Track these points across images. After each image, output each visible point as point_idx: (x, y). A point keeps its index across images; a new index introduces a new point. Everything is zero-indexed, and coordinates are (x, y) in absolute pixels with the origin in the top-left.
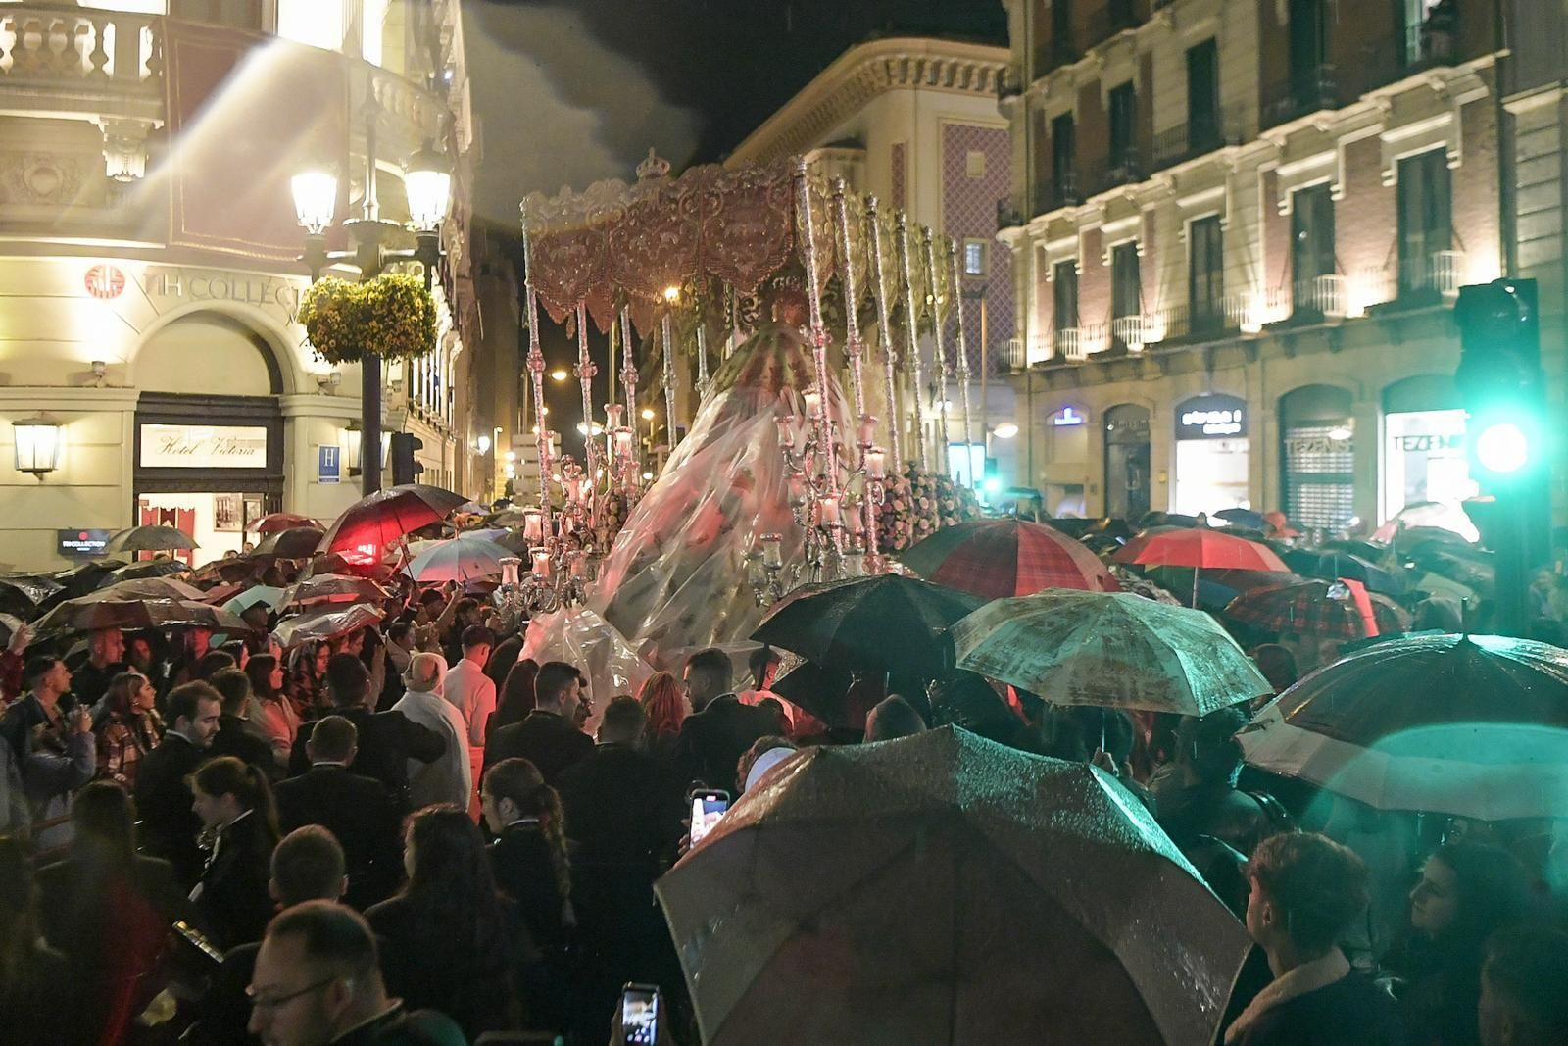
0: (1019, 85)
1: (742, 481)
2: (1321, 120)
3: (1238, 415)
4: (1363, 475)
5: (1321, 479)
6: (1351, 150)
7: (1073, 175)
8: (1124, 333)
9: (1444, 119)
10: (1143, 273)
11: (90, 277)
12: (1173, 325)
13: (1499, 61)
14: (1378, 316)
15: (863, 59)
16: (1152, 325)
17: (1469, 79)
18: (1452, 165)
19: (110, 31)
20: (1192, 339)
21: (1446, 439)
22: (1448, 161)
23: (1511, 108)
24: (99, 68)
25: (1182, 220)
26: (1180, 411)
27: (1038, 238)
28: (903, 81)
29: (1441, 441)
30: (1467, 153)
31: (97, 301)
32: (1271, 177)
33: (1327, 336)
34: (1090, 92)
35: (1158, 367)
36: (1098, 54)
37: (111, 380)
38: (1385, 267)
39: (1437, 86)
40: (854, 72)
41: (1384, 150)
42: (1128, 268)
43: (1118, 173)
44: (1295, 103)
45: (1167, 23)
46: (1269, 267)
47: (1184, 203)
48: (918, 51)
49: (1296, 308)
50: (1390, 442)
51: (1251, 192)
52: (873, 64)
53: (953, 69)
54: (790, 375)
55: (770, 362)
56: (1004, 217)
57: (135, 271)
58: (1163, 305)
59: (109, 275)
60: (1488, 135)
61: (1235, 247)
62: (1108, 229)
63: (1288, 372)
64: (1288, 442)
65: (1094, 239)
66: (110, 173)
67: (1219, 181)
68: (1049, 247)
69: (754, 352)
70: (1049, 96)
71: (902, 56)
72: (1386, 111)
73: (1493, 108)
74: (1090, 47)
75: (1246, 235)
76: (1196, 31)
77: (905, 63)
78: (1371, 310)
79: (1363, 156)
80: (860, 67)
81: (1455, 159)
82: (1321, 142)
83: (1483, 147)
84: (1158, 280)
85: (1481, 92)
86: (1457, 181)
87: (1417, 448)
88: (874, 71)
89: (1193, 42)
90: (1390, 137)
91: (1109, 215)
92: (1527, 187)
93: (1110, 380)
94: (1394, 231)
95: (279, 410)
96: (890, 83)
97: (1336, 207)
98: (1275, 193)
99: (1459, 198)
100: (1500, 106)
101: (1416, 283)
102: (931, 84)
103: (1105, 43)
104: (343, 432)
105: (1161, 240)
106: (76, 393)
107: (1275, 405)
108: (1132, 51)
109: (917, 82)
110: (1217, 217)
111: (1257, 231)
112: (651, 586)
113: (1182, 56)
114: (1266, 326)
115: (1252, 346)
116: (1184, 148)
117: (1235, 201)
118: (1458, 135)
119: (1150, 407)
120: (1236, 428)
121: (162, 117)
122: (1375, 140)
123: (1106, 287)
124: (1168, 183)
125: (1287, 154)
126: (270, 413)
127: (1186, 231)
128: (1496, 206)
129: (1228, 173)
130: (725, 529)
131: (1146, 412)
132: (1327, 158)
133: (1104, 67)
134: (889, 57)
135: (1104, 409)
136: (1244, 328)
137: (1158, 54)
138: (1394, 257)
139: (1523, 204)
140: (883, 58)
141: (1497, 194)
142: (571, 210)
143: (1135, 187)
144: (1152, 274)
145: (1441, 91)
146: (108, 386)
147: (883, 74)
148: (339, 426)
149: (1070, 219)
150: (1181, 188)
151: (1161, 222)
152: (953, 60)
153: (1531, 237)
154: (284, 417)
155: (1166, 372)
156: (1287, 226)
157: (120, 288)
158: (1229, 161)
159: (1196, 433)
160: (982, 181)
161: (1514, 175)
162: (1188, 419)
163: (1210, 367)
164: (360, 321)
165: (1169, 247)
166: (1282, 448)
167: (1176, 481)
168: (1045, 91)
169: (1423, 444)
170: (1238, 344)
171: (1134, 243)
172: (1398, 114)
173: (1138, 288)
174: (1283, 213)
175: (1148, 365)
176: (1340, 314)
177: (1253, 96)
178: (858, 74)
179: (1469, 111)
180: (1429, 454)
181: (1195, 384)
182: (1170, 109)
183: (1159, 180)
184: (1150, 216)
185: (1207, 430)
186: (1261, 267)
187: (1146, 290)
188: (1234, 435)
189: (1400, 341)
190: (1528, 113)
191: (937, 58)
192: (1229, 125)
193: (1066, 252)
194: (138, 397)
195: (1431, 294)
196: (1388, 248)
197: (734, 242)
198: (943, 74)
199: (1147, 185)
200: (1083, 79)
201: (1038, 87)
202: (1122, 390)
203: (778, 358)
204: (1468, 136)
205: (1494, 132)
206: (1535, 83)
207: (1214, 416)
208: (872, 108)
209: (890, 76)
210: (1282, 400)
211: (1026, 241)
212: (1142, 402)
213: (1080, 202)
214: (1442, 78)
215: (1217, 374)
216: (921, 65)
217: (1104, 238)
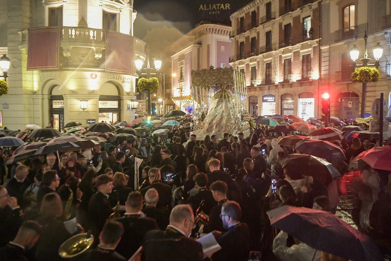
0: (234, 35)
1: (223, 112)
2: (290, 47)
3: (274, 98)
4: (295, 109)
5: (288, 109)
6: (294, 53)
7: (244, 53)
8: (253, 83)
9: (310, 49)
10: (257, 72)
11: (91, 75)
12: (262, 82)
13: (320, 40)
14: (299, 82)
15: (201, 28)
16: (259, 81)
17: (315, 43)
18: (311, 57)
19: (95, 32)
20: (266, 84)
21: (309, 103)
22: (311, 56)
23: (321, 48)
24: (94, 39)
25: (264, 63)
26: (263, 97)
27: (237, 64)
28: (209, 32)
29: (308, 103)
30: (314, 55)
31: (92, 79)
32: (280, 57)
33: (289, 85)
34: (247, 38)
35: (259, 89)
36: (249, 31)
37: (95, 93)
38: (300, 73)
39: (309, 43)
40: (200, 30)
41: (300, 53)
42: (254, 71)
43: (253, 54)
44: (285, 44)
45: (262, 27)
46: (280, 72)
47: (265, 60)
48: (213, 27)
49: (284, 80)
50: (300, 103)
51: (277, 59)
52: (204, 29)
53: (219, 30)
54: (226, 96)
55: (223, 94)
56: (230, 60)
57: (99, 74)
58: (261, 78)
59: (94, 75)
60: (317, 53)
61: (274, 69)
62: (250, 64)
63: (283, 91)
64: (282, 103)
65: (248, 65)
66: (95, 57)
67: (271, 56)
68: (239, 66)
69: (221, 93)
70: (239, 38)
71: (209, 27)
72: (301, 47)
73: (319, 48)
74: (248, 30)
75: (276, 67)
76: (268, 29)
77: (210, 29)
78: (297, 81)
79: (296, 54)
80: (201, 29)
81: (312, 56)
82: (290, 51)
83: (316, 54)
84: (260, 73)
85: (317, 45)
86: (312, 60)
87: (304, 104)
88: (204, 30)
89: (267, 31)
90: (301, 51)
91: (251, 61)
92: (324, 62)
93: (250, 91)
94: (301, 67)
95: (120, 98)
96: (207, 32)
97: (292, 62)
98: (281, 59)
99: (312, 62)
100: (320, 48)
101: (305, 77)
102: (215, 33)
103: (250, 30)
104: (131, 102)
105: (260, 66)
106: (89, 95)
107: (280, 96)
108: (256, 31)
109: (212, 32)
110: (271, 63)
111: (278, 66)
112: (212, 126)
113: (265, 33)
114: (279, 83)
115: (277, 86)
116: (265, 50)
117: (274, 60)
118: (313, 52)
119: (258, 96)
120: (273, 100)
121: (105, 48)
122: (299, 51)
123: (250, 74)
124: (262, 56)
125: (283, 53)
126: (118, 98)
127: (265, 65)
128: (318, 64)
129: (273, 55)
130: (222, 118)
131: (257, 97)
132: (290, 54)
133: (250, 34)
134: (207, 27)
135: (249, 96)
136: (275, 83)
137: (260, 33)
138: (301, 72)
139: (323, 64)
140: (206, 28)
141: (318, 62)
142: (199, 73)
143: (256, 56)
144: (259, 72)
145: (310, 44)
146: (95, 94)
147: (205, 30)
148: (130, 101)
149: (243, 61)
150: (264, 57)
151: (260, 63)
152: (219, 28)
153: (324, 70)
154: (121, 99)
155: (261, 90)
156: (283, 65)
157: (96, 77)
158: (273, 53)
159: (266, 101)
160: (224, 52)
161: (321, 59)
162: (265, 98)
163: (269, 89)
164: (148, 85)
165: (262, 68)
166: (281, 104)
167: (262, 109)
168: (239, 37)
169: (305, 104)
170: (274, 86)
171: (255, 67)
172: (303, 48)
173: (256, 75)
174: (282, 63)
175: (257, 89)
176: (292, 81)
177: (278, 42)
178: (201, 30)
179: (314, 48)
180: (306, 105)
181: (266, 92)
182: (262, 43)
183: (260, 56)
184: (258, 62)
185: (268, 100)
186: (278, 72)
187: (257, 75)
188: (273, 102)
189: (302, 86)
190: (324, 49)
191: (216, 28)
192: (273, 47)
193: (242, 67)
194: (99, 96)
195: (307, 79)
196: (300, 70)
197: (224, 78)
198: (217, 31)
199: (258, 56)
200: (246, 36)
201: (237, 37)
202: (253, 93)
203: (225, 94)
204: (314, 52)
205: (318, 52)
206: (325, 44)
207: (269, 98)
208: (203, 37)
209: (207, 31)
210: (282, 95)
211: (234, 65)
212: (256, 95)
213: (245, 58)
214: (310, 42)
215: (270, 91)
216: (213, 29)
217: (250, 65)
